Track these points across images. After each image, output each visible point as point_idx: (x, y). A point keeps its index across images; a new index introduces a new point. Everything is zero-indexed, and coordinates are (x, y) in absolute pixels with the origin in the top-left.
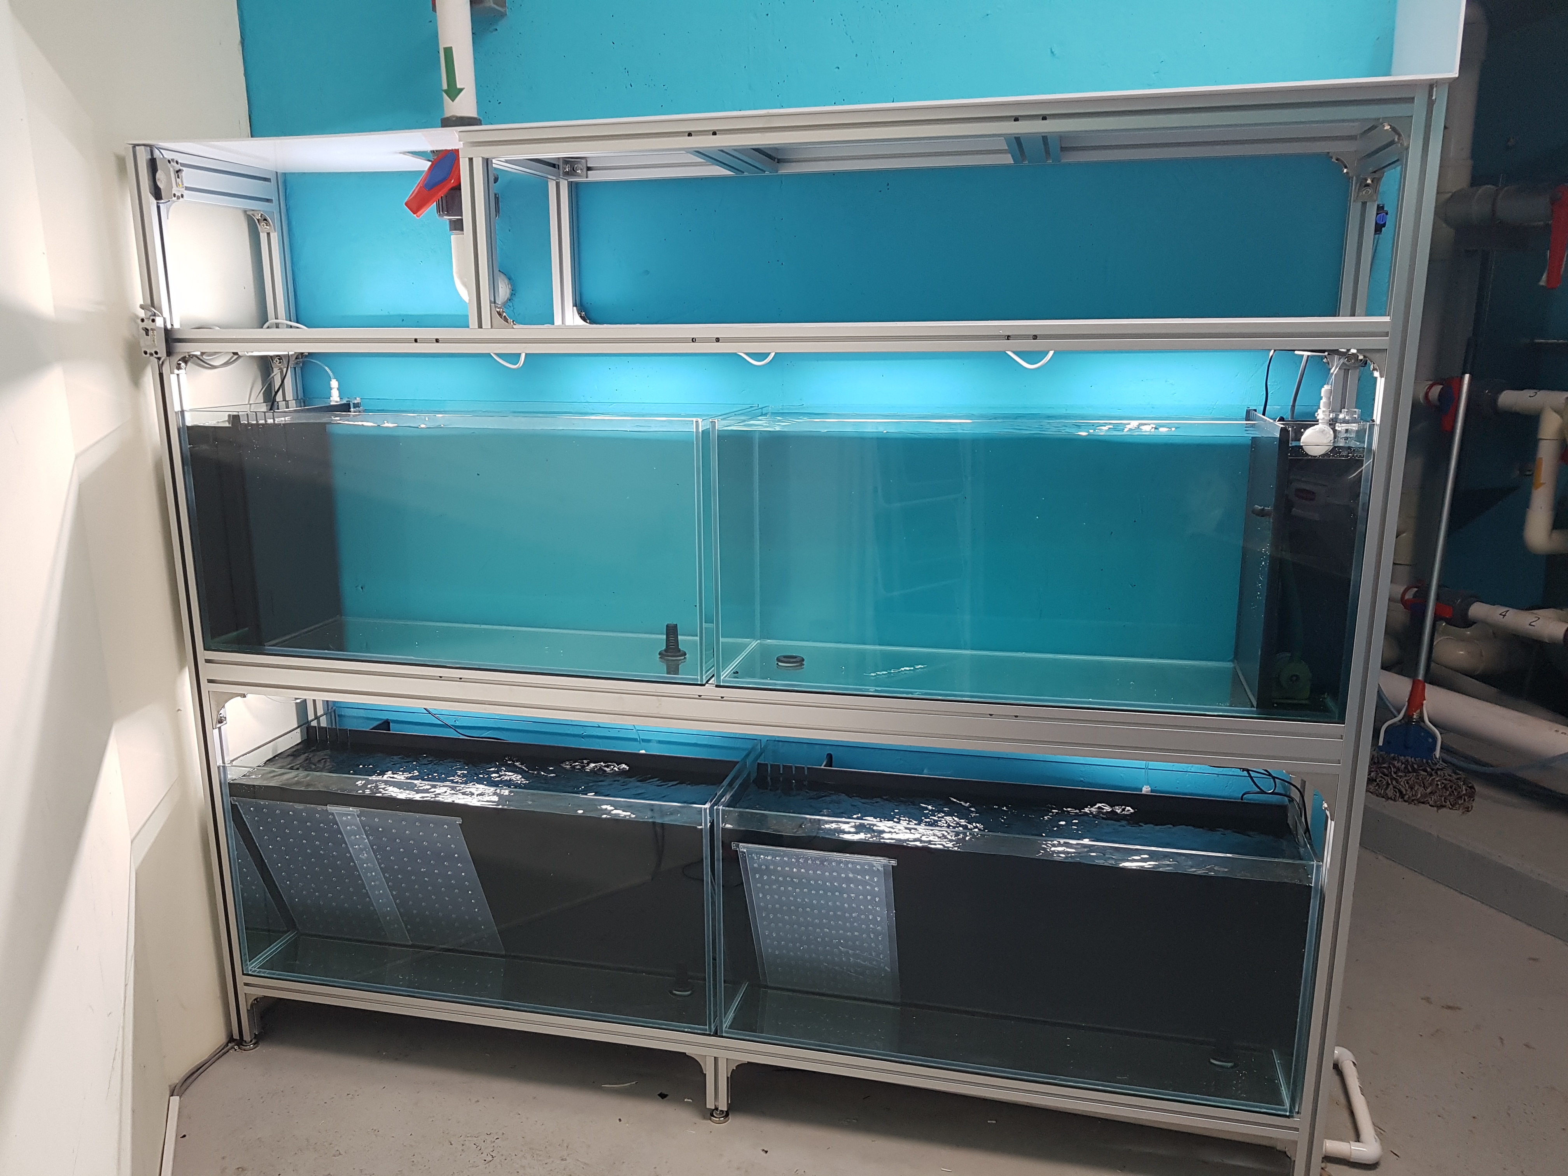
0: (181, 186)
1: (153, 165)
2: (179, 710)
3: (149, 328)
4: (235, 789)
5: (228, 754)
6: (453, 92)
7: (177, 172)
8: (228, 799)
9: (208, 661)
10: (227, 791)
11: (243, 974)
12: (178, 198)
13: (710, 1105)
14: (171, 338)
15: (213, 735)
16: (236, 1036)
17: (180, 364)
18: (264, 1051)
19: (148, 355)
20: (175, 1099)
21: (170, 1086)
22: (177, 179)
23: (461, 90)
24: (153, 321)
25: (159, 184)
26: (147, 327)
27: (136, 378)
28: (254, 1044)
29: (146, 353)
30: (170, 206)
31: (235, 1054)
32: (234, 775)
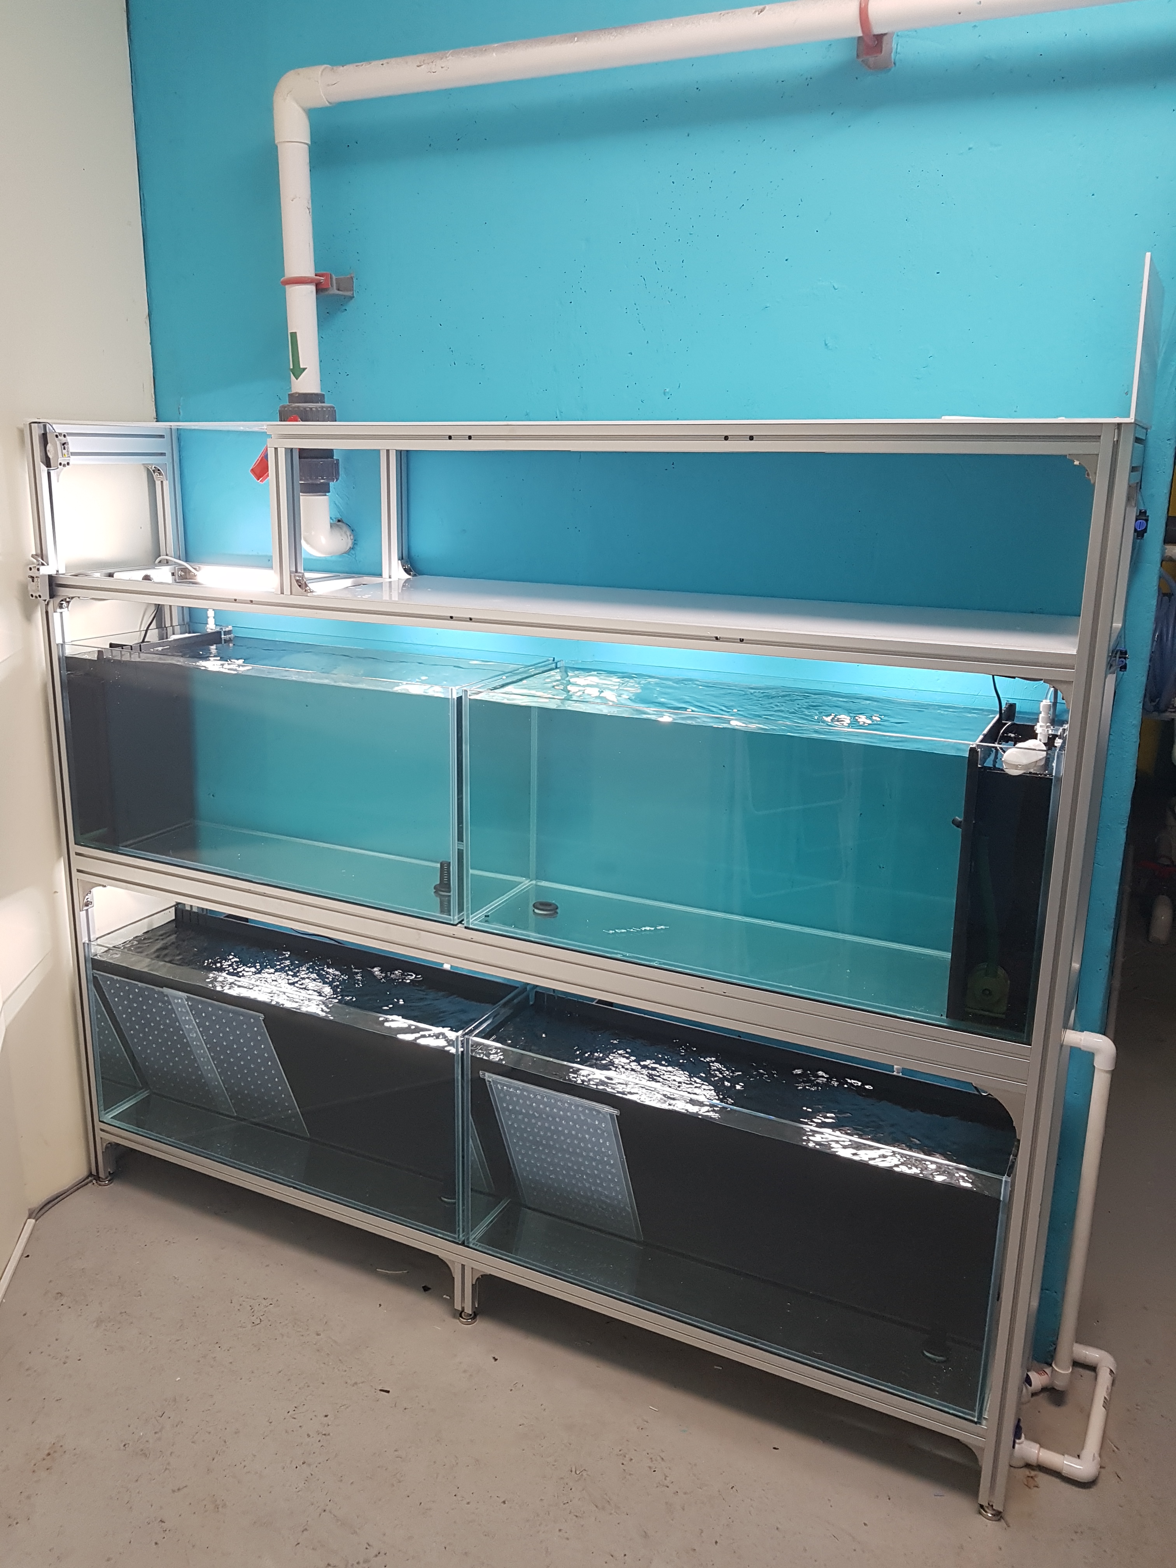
0: (66, 456)
1: (44, 438)
2: (56, 892)
3: (35, 576)
4: (97, 964)
5: (94, 933)
6: (298, 371)
7: (63, 444)
8: (90, 972)
9: (77, 854)
10: (90, 965)
11: (100, 1121)
12: (64, 465)
13: (458, 1306)
14: (54, 584)
15: (82, 916)
16: (94, 1172)
17: (62, 604)
18: (116, 1188)
19: (34, 598)
20: (32, 1221)
21: (29, 1209)
22: (63, 451)
23: (304, 369)
24: (38, 569)
25: (49, 454)
26: (32, 575)
27: (28, 616)
28: (109, 1181)
29: (32, 596)
30: (61, 472)
31: (92, 1187)
32: (97, 951)
